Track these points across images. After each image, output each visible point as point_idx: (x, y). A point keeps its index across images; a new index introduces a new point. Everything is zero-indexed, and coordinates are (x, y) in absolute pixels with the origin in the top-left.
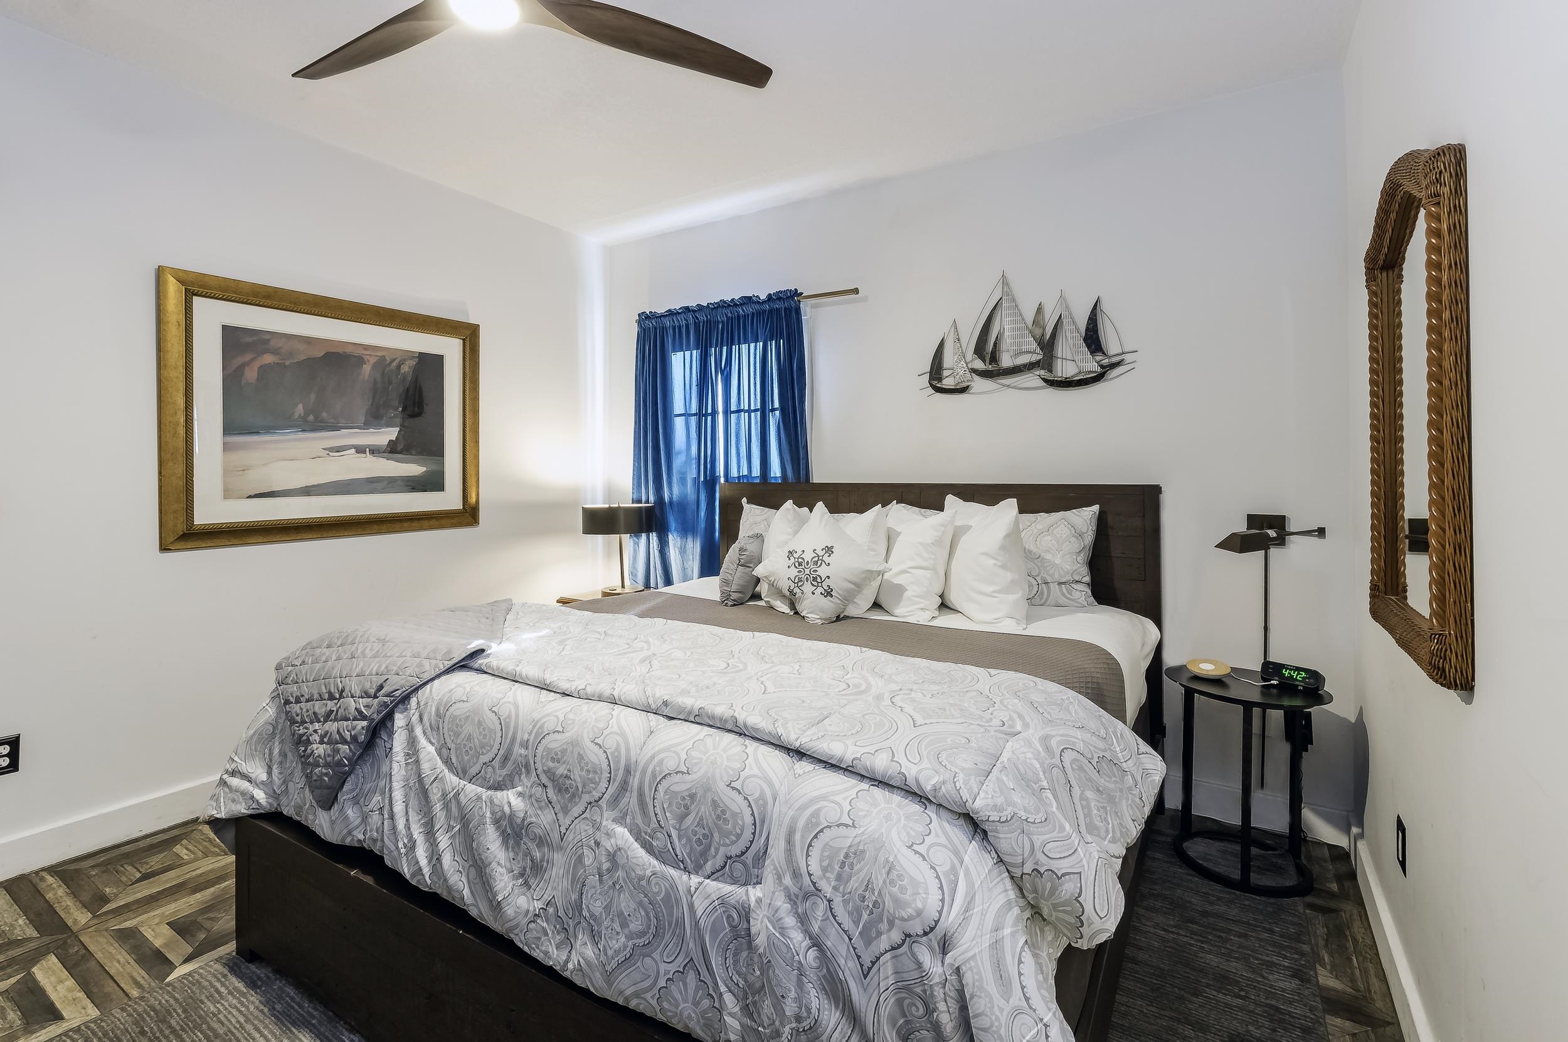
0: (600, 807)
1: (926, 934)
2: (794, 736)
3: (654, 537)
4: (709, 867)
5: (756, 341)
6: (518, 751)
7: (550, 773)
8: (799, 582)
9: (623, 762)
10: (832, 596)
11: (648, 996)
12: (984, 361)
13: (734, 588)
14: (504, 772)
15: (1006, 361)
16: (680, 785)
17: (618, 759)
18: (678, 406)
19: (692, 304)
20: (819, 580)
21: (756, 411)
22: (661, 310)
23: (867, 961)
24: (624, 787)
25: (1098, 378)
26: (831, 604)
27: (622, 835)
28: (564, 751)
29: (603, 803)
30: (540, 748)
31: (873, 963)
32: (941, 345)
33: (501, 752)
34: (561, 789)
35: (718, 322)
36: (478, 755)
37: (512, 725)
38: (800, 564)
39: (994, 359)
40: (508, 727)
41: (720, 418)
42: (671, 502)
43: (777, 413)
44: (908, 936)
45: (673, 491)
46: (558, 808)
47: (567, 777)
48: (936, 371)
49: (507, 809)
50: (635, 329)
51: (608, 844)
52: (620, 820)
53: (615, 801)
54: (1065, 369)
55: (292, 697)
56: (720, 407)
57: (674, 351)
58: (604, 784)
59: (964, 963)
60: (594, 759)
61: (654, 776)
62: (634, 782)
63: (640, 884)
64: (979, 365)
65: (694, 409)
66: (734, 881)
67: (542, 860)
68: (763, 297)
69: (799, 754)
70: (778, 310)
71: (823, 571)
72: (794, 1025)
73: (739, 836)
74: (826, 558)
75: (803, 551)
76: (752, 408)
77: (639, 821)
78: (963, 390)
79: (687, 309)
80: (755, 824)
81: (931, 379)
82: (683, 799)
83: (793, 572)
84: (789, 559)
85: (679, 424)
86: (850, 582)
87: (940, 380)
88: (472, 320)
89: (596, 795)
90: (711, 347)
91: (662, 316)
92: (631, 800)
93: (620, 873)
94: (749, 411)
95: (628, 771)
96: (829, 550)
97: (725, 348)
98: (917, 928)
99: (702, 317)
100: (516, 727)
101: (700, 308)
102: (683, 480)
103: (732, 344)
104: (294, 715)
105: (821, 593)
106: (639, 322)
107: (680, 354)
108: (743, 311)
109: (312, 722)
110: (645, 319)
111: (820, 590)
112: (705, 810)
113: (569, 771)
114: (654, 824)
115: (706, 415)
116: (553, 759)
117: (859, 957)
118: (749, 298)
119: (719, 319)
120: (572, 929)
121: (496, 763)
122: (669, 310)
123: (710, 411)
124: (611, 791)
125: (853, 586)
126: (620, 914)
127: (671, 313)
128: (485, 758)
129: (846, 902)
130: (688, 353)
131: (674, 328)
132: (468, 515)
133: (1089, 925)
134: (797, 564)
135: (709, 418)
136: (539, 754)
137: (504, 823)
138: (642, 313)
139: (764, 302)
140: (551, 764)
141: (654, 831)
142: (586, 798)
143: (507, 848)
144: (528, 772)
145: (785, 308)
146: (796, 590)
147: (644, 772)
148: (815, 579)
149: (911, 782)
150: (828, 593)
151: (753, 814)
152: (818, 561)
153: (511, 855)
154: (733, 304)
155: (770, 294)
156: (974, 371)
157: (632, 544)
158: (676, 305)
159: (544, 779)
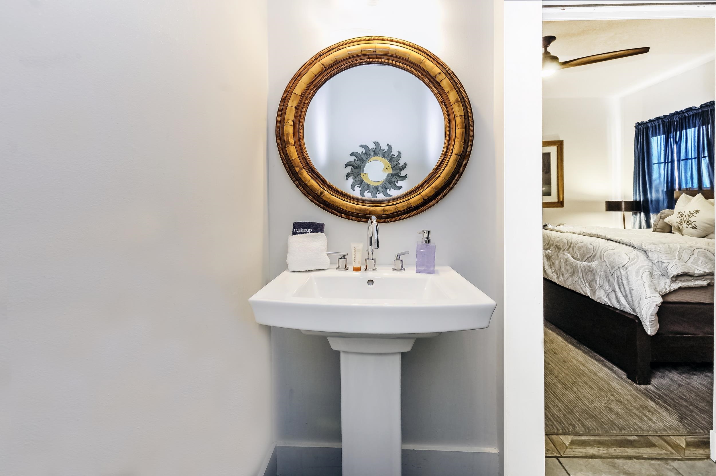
0: (565, 250)
1: (622, 267)
2: (609, 237)
3: (643, 215)
4: (584, 260)
5: (695, 127)
6: (551, 242)
7: (556, 246)
8: (681, 223)
9: (570, 242)
10: (696, 229)
11: (572, 285)
13: (658, 227)
14: (548, 246)
16: (580, 245)
17: (569, 241)
18: (655, 160)
19: (661, 115)
20: (690, 222)
21: (695, 158)
22: (646, 120)
23: (612, 273)
24: (570, 247)
26: (696, 232)
27: (569, 256)
28: (559, 241)
29: (566, 250)
31: (613, 273)
34: (558, 248)
35: (675, 121)
37: (550, 237)
38: (682, 217)
40: (549, 238)
41: (676, 163)
42: (651, 201)
43: (707, 158)
44: (619, 267)
45: (653, 196)
46: (557, 252)
49: (548, 253)
50: (634, 130)
51: (566, 257)
52: (569, 253)
53: (568, 250)
56: (675, 159)
57: (653, 136)
58: (566, 246)
59: (628, 271)
60: (564, 241)
61: (576, 244)
62: (572, 246)
63: (571, 264)
65: (662, 160)
66: (589, 262)
67: (554, 262)
68: (698, 106)
69: (609, 240)
70: (707, 111)
71: (692, 219)
72: (599, 286)
73: (590, 253)
74: (695, 214)
75: (685, 212)
76: (693, 157)
77: (572, 253)
79: (658, 118)
80: (594, 250)
82: (581, 247)
83: (679, 219)
84: (678, 215)
85: (655, 167)
86: (707, 224)
88: (561, 140)
89: (564, 248)
90: (671, 133)
91: (646, 123)
92: (571, 249)
93: (568, 262)
94: (691, 159)
95: (571, 243)
96: (697, 211)
97: (678, 133)
98: (621, 266)
99: (666, 120)
100: (551, 238)
101: (665, 116)
102: (657, 191)
103: (682, 129)
105: (691, 227)
106: (636, 127)
107: (656, 138)
108: (687, 114)
110: (638, 125)
111: (690, 226)
112: (584, 249)
113: (560, 244)
114: (575, 252)
115: (668, 163)
116: (557, 243)
117: (611, 272)
118: (691, 108)
119: (675, 120)
120: (559, 274)
122: (650, 120)
123: (670, 160)
124: (568, 247)
125: (708, 225)
126: (567, 270)
127: (650, 121)
129: (609, 262)
130: (659, 137)
131: (652, 127)
132: (560, 204)
133: (669, 272)
134: (681, 217)
135: (670, 164)
136: (554, 242)
137: (547, 256)
138: (637, 123)
139: (699, 109)
140: (557, 244)
141: (575, 254)
142: (562, 249)
143: (548, 261)
144: (552, 246)
145: (711, 109)
146: (680, 226)
147: (574, 243)
148: (688, 222)
149: (631, 244)
150: (695, 227)
151: (594, 249)
152: (691, 215)
153: (549, 262)
154: (682, 112)
155: (702, 105)
157: (633, 217)
158: (653, 117)
159: (555, 247)
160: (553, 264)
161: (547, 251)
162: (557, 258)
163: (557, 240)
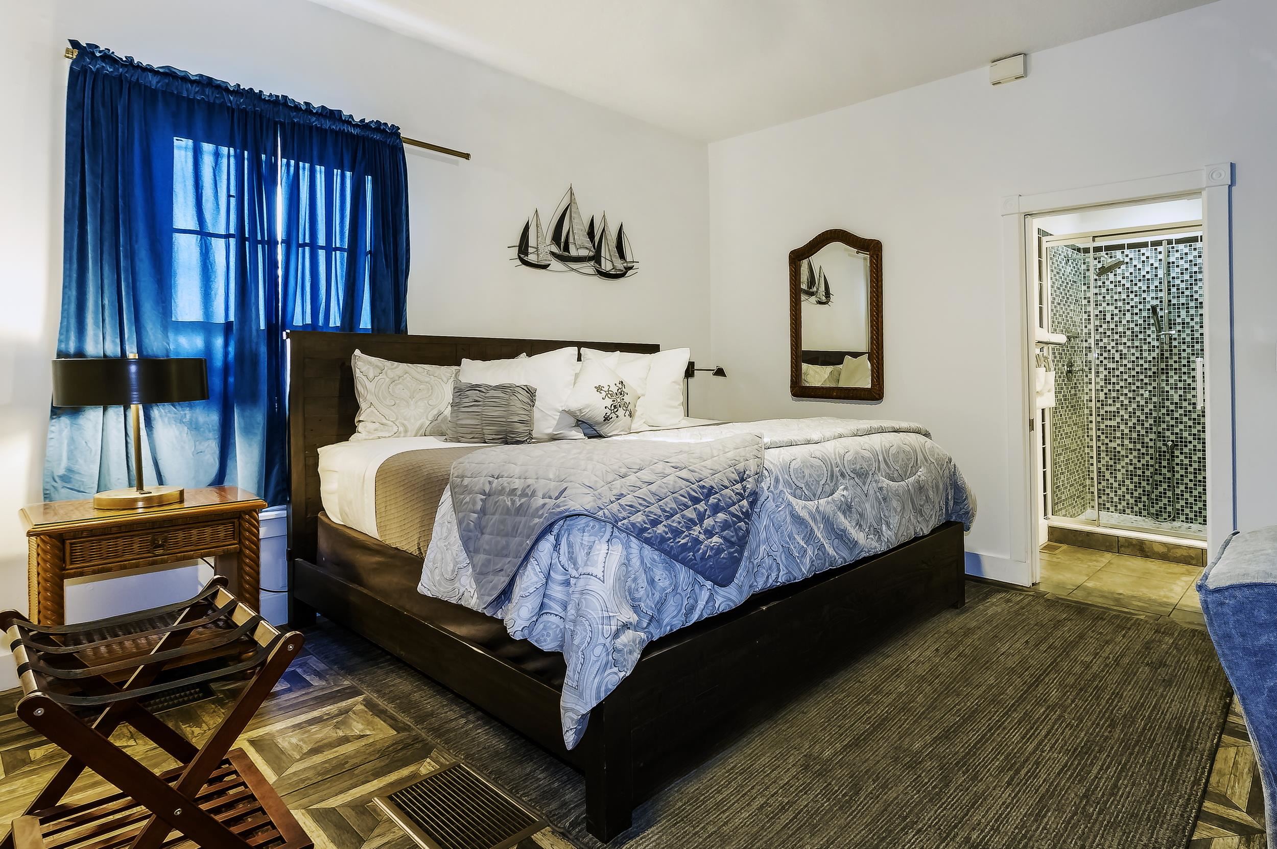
4: (908, 474)
6: (836, 469)
7: (854, 471)
12: (560, 247)
14: (833, 484)
15: (573, 252)
16: (894, 451)
24: (879, 460)
25: (622, 275)
28: (855, 458)
29: (875, 472)
30: (845, 463)
32: (527, 228)
33: (829, 474)
34: (860, 475)
36: (818, 482)
37: (829, 460)
39: (566, 248)
40: (828, 462)
43: (370, 256)
46: (861, 484)
47: (862, 468)
48: (523, 247)
49: (841, 500)
53: (879, 469)
54: (606, 266)
55: (646, 523)
58: (874, 464)
60: (866, 455)
61: (886, 451)
62: (881, 458)
63: (895, 495)
64: (555, 249)
66: (915, 474)
70: (377, 143)
77: (888, 471)
78: (545, 267)
81: (520, 251)
82: (896, 454)
87: (527, 254)
92: (883, 465)
95: (877, 455)
104: (664, 534)
109: (689, 529)
112: (902, 455)
113: (859, 465)
114: (892, 469)
116: (852, 464)
121: (829, 481)
128: (823, 482)
129: (937, 460)
136: (846, 465)
137: (843, 507)
140: (853, 467)
141: (892, 473)
142: (870, 473)
143: (848, 517)
144: (844, 476)
153: (851, 518)
156: (553, 254)
159: (852, 475)
160: (861, 515)
161: (836, 496)
162: (864, 497)
163: (849, 457)
